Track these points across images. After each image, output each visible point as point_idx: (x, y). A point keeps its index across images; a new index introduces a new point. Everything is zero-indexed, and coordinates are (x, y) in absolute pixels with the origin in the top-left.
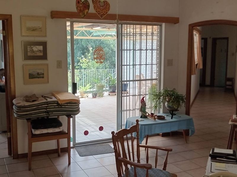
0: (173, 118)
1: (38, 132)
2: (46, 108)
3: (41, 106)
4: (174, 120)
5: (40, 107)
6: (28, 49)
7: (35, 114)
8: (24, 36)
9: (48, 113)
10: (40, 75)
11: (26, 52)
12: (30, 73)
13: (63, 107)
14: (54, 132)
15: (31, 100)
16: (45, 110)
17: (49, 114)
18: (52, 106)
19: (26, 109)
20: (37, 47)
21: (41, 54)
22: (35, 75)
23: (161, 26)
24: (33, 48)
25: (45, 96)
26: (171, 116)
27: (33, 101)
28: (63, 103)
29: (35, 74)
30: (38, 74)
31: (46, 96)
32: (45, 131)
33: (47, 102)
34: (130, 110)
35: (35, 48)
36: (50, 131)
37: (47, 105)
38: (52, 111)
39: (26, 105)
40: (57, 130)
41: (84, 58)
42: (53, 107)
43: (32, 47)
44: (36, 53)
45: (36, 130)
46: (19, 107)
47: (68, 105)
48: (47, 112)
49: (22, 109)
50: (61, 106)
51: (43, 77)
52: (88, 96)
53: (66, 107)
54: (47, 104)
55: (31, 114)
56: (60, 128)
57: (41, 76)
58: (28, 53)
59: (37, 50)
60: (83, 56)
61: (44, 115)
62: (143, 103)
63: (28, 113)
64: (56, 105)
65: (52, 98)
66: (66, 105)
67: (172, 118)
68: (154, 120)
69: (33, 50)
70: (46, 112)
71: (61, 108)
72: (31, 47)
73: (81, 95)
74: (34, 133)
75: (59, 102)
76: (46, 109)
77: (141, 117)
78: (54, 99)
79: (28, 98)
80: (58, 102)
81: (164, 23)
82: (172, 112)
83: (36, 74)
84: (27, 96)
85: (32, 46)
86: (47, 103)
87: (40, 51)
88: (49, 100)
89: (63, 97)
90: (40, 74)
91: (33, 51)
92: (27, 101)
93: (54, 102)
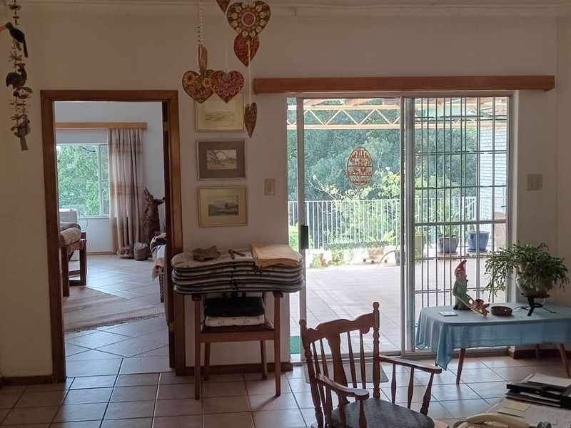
0: (532, 314)
1: (214, 322)
2: (230, 274)
3: (221, 271)
4: (534, 317)
5: (218, 271)
6: (208, 156)
7: (210, 285)
8: (199, 131)
9: (236, 286)
10: (231, 208)
11: (203, 162)
12: (210, 203)
13: (264, 273)
14: (246, 324)
15: (202, 258)
16: (230, 279)
17: (238, 288)
18: (244, 271)
19: (192, 274)
20: (226, 151)
21: (234, 166)
22: (221, 208)
23: (511, 96)
24: (217, 155)
25: (234, 252)
26: (530, 308)
27: (206, 260)
28: (264, 265)
29: (219, 207)
30: (227, 206)
31: (236, 250)
32: (229, 322)
33: (234, 263)
34: (437, 291)
35: (222, 155)
36: (239, 321)
37: (233, 269)
38: (244, 282)
39: (190, 267)
40: (253, 321)
41: (391, 173)
42: (245, 273)
43: (216, 153)
44: (223, 165)
45: (211, 318)
46: (180, 270)
47: (276, 270)
48: (235, 283)
49: (183, 274)
50: (259, 271)
51: (236, 213)
52: (386, 261)
53: (271, 274)
54: (234, 267)
55: (202, 285)
56: (258, 318)
57: (233, 210)
58: (208, 164)
59: (224, 158)
60: (388, 168)
61: (227, 289)
62: (459, 275)
63: (194, 282)
64: (250, 269)
65: (244, 255)
66: (271, 269)
67: (530, 314)
68: (483, 315)
69: (217, 158)
70: (230, 283)
71: (261, 275)
72: (213, 152)
73: (371, 258)
74: (207, 325)
75: (257, 264)
76: (232, 277)
77: (456, 308)
78: (248, 257)
79: (198, 254)
80: (254, 263)
81: (517, 91)
82: (532, 299)
83: (223, 207)
84: (199, 249)
85: (215, 151)
86: (234, 265)
87: (231, 159)
88: (238, 258)
89: (267, 254)
90: (230, 205)
91: (217, 161)
92: (196, 259)
93: (247, 263)
